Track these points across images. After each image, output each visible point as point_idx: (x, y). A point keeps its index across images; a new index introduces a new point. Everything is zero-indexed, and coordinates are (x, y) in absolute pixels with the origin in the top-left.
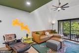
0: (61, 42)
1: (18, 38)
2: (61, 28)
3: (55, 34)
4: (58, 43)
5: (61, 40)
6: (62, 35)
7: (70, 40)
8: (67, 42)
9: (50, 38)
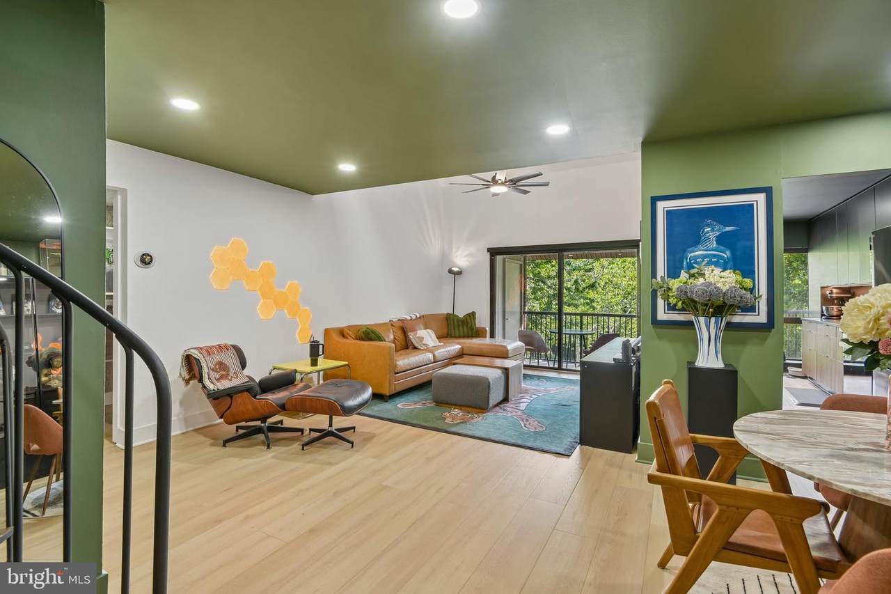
0: (506, 371)
1: (257, 371)
2: (514, 304)
3: (476, 342)
4: (493, 375)
5: (509, 363)
6: (514, 344)
7: (560, 369)
8: (539, 378)
9: (452, 360)
